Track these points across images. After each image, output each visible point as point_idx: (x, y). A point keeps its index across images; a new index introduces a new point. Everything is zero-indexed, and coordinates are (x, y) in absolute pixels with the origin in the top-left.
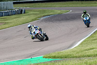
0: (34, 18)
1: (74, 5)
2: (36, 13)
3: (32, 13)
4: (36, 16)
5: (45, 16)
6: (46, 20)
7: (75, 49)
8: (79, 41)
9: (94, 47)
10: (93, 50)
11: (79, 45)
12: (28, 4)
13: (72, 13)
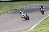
0: (6, 11)
1: (31, 3)
2: (7, 8)
3: (4, 8)
4: (7, 10)
5: (13, 10)
6: (13, 13)
7: (32, 30)
8: (34, 25)
9: (43, 29)
10: (43, 31)
11: (34, 28)
12: (2, 3)
13: (30, 8)
